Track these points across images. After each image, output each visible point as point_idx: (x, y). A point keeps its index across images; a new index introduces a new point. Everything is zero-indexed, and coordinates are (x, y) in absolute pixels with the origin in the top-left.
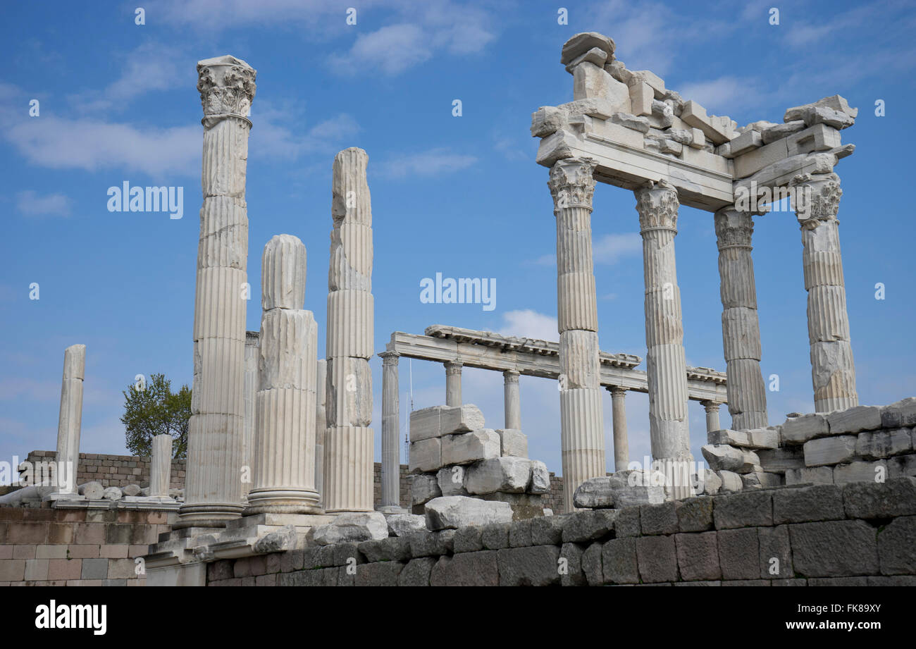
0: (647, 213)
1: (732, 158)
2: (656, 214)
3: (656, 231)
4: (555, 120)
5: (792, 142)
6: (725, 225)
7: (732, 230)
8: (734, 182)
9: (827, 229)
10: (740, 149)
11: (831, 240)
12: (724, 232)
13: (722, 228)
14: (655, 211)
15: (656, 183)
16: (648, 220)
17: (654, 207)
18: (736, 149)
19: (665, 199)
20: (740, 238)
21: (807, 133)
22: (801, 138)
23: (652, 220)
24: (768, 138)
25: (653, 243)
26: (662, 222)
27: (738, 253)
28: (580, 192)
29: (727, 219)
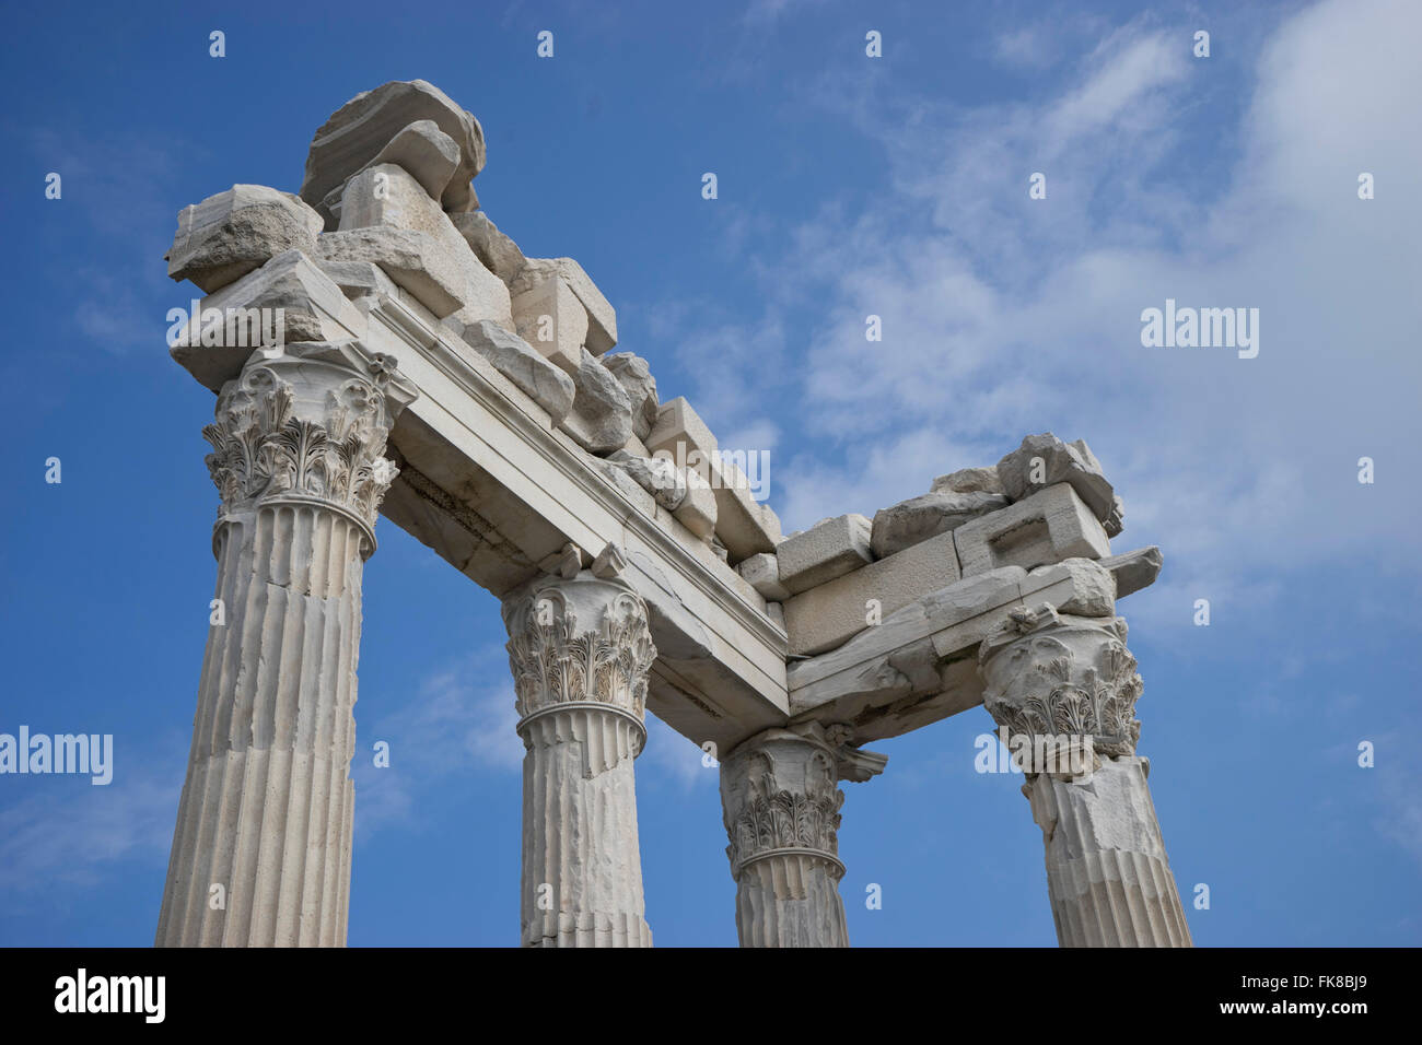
0: (551, 654)
1: (785, 596)
2: (584, 659)
3: (581, 714)
4: (271, 226)
5: (973, 539)
6: (764, 785)
7: (788, 801)
8: (791, 662)
9: (1125, 781)
10: (806, 564)
11: (1142, 817)
12: (760, 808)
13: (753, 795)
14: (581, 648)
15: (589, 563)
16: (554, 677)
17: (577, 634)
18: (794, 566)
19: (617, 615)
20: (809, 830)
21: (1021, 511)
22: (1002, 526)
23: (566, 679)
24: (894, 536)
25: (567, 756)
26: (601, 688)
27: (808, 876)
28: (333, 463)
29: (769, 767)
